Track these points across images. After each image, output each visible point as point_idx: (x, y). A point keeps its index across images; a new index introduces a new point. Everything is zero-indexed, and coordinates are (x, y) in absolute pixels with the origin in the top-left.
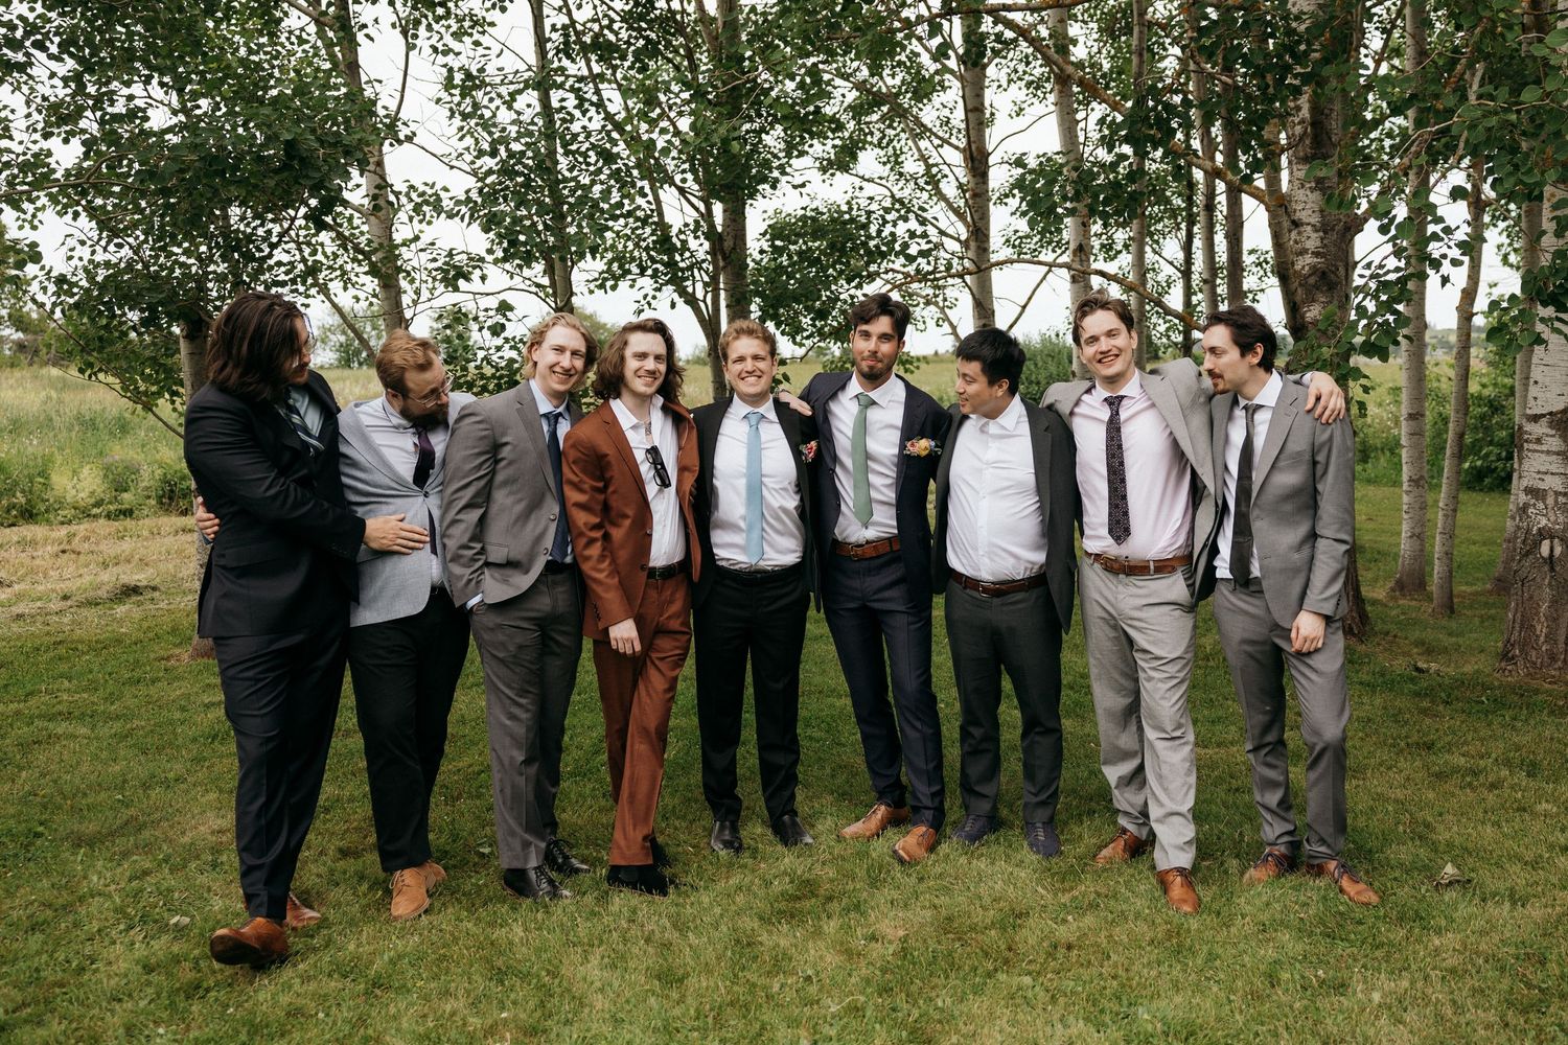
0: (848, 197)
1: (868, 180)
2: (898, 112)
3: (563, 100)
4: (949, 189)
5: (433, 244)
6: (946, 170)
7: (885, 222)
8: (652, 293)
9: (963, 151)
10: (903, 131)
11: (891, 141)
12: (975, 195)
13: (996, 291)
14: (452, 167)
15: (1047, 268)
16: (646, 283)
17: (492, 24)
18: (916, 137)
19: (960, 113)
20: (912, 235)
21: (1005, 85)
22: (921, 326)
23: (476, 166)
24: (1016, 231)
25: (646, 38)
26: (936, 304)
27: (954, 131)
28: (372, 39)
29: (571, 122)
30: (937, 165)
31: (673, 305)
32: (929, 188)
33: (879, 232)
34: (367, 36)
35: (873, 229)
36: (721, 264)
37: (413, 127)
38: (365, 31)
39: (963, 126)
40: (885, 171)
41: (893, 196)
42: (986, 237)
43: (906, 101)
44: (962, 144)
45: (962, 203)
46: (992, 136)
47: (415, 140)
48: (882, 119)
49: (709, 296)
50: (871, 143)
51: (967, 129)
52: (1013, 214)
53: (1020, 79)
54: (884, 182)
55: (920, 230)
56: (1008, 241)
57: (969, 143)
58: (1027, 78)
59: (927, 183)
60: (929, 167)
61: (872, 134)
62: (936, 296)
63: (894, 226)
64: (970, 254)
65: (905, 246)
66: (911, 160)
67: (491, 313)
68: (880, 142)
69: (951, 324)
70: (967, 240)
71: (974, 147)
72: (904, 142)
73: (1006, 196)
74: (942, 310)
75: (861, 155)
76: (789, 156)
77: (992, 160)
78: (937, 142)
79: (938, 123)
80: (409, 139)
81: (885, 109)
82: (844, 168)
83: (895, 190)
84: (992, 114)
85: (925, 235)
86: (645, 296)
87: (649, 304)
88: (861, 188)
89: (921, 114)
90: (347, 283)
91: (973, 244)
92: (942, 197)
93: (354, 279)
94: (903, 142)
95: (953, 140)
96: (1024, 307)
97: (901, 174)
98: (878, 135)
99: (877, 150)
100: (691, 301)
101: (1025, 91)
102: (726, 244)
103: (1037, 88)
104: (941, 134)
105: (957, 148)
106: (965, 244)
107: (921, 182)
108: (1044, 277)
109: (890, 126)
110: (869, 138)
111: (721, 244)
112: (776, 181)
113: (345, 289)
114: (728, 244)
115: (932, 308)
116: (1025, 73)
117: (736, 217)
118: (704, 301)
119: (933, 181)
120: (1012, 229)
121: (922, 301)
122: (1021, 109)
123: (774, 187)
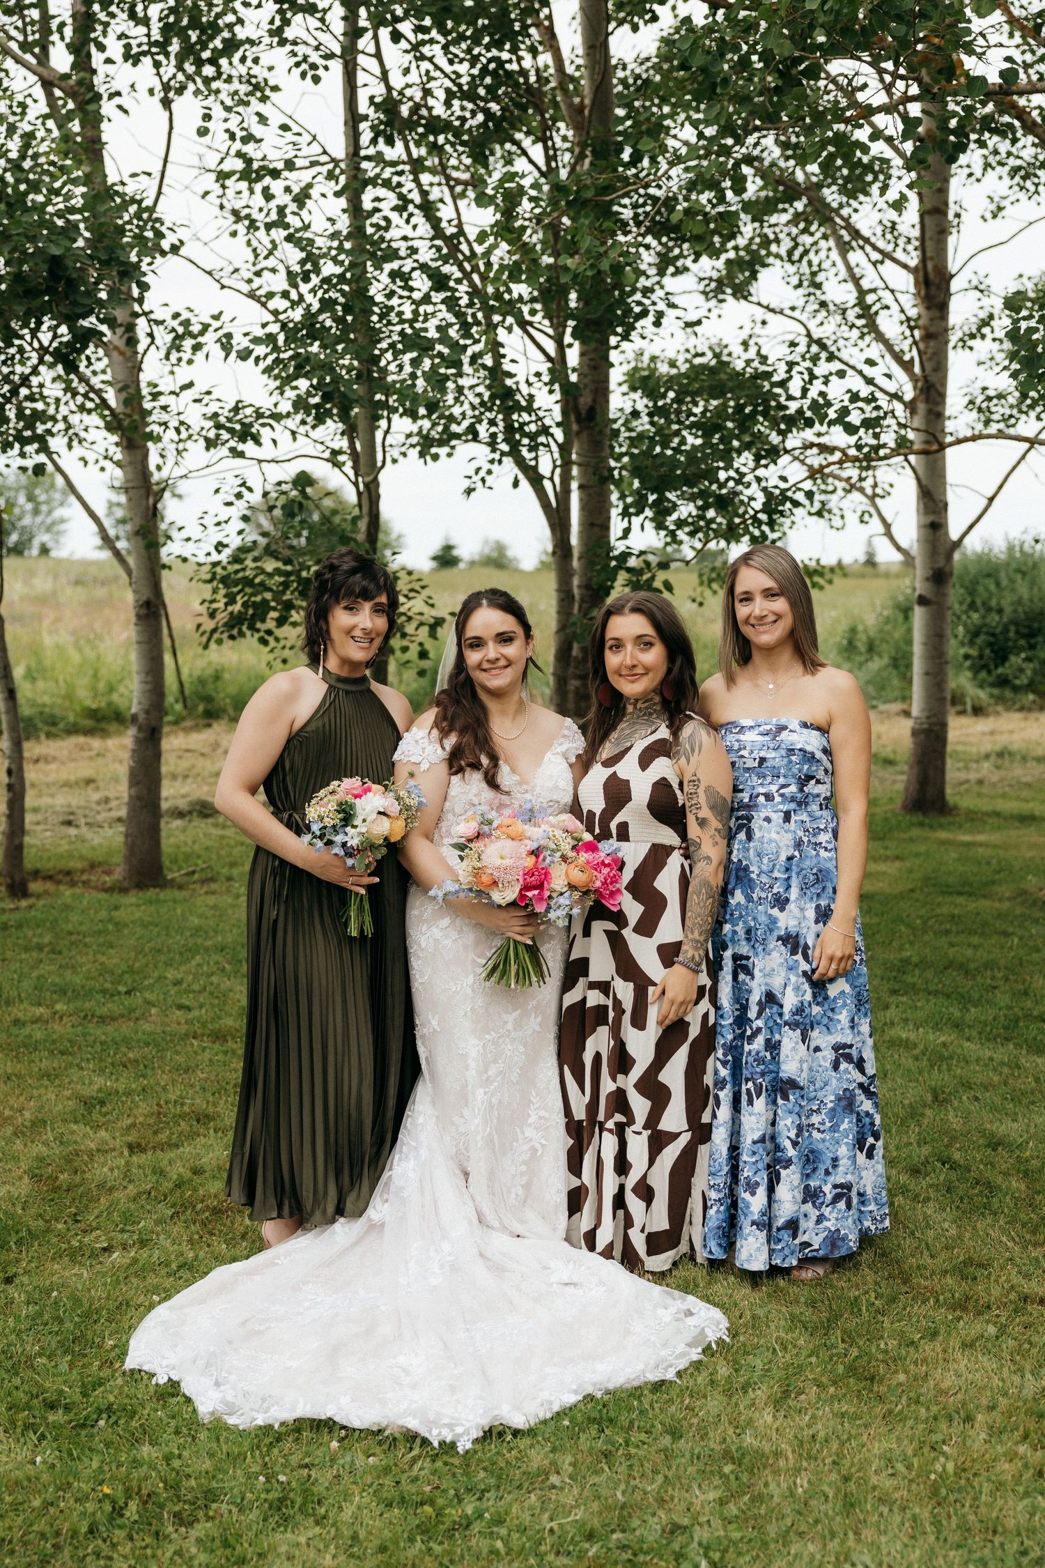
0: (744, 335)
1: (773, 311)
2: (821, 213)
3: (377, 199)
4: (890, 325)
5: (209, 393)
6: (888, 298)
7: (813, 377)
8: (486, 466)
9: (914, 271)
10: (825, 237)
11: (806, 252)
12: (928, 336)
13: (951, 476)
14: (223, 287)
15: (1027, 445)
16: (481, 452)
17: (275, 89)
18: (844, 249)
19: (912, 214)
20: (855, 397)
21: (978, 173)
22: (837, 522)
23: (255, 286)
24: (984, 389)
25: (487, 112)
26: (862, 490)
27: (901, 241)
28: (126, 112)
29: (387, 229)
30: (874, 291)
31: (516, 484)
32: (862, 322)
33: (805, 391)
34: (120, 107)
35: (795, 387)
36: (575, 427)
37: (182, 234)
38: (117, 100)
39: (916, 233)
40: (797, 297)
41: (809, 335)
42: (942, 396)
43: (831, 195)
44: (913, 260)
45: (906, 346)
46: (959, 248)
47: (183, 251)
48: (795, 220)
49: (558, 471)
50: (778, 256)
51: (922, 238)
52: (980, 363)
53: (1001, 164)
54: (796, 314)
55: (865, 391)
56: (971, 402)
57: (924, 260)
58: (1012, 162)
59: (859, 317)
60: (862, 293)
61: (777, 241)
62: (861, 479)
63: (826, 383)
64: (917, 422)
65: (844, 412)
66: (834, 280)
67: (284, 487)
68: (790, 253)
69: (883, 520)
70: (913, 401)
71: (930, 265)
72: (826, 253)
73: (972, 336)
74: (872, 498)
75: (763, 274)
76: (661, 273)
77: (955, 285)
78: (876, 256)
79: (879, 230)
80: (175, 249)
81: (799, 205)
82: (741, 292)
83: (812, 325)
84: (958, 215)
85: (871, 399)
86: (478, 470)
87: (483, 480)
88: (764, 323)
89: (855, 218)
90: (74, 439)
91: (921, 407)
92: (880, 338)
93: (83, 434)
94: (823, 254)
95: (899, 255)
96: (991, 500)
97: (823, 304)
98: (786, 244)
99: (788, 266)
100: (535, 479)
101: (1007, 181)
102: (582, 401)
103: (1024, 178)
104: (881, 244)
105: (905, 266)
106: (911, 406)
107: (851, 315)
108: (1023, 457)
109: (805, 231)
110: (774, 248)
111: (576, 399)
112: (660, 315)
113: (70, 447)
114: (585, 400)
115: (856, 496)
116: (1009, 154)
117: (597, 364)
118: (551, 479)
119: (868, 314)
120: (979, 385)
121: (840, 485)
122: (1000, 209)
123: (657, 324)
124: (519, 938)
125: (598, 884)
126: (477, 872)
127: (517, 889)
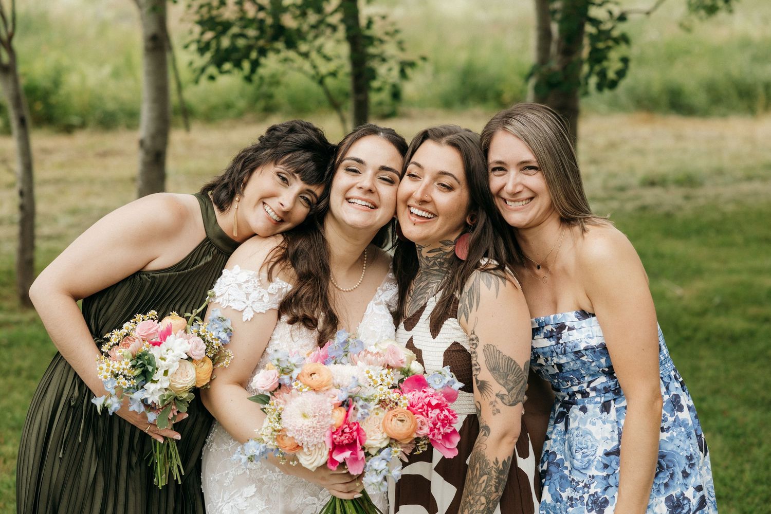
124: (345, 496)
125: (426, 430)
126: (279, 434)
127: (326, 453)
